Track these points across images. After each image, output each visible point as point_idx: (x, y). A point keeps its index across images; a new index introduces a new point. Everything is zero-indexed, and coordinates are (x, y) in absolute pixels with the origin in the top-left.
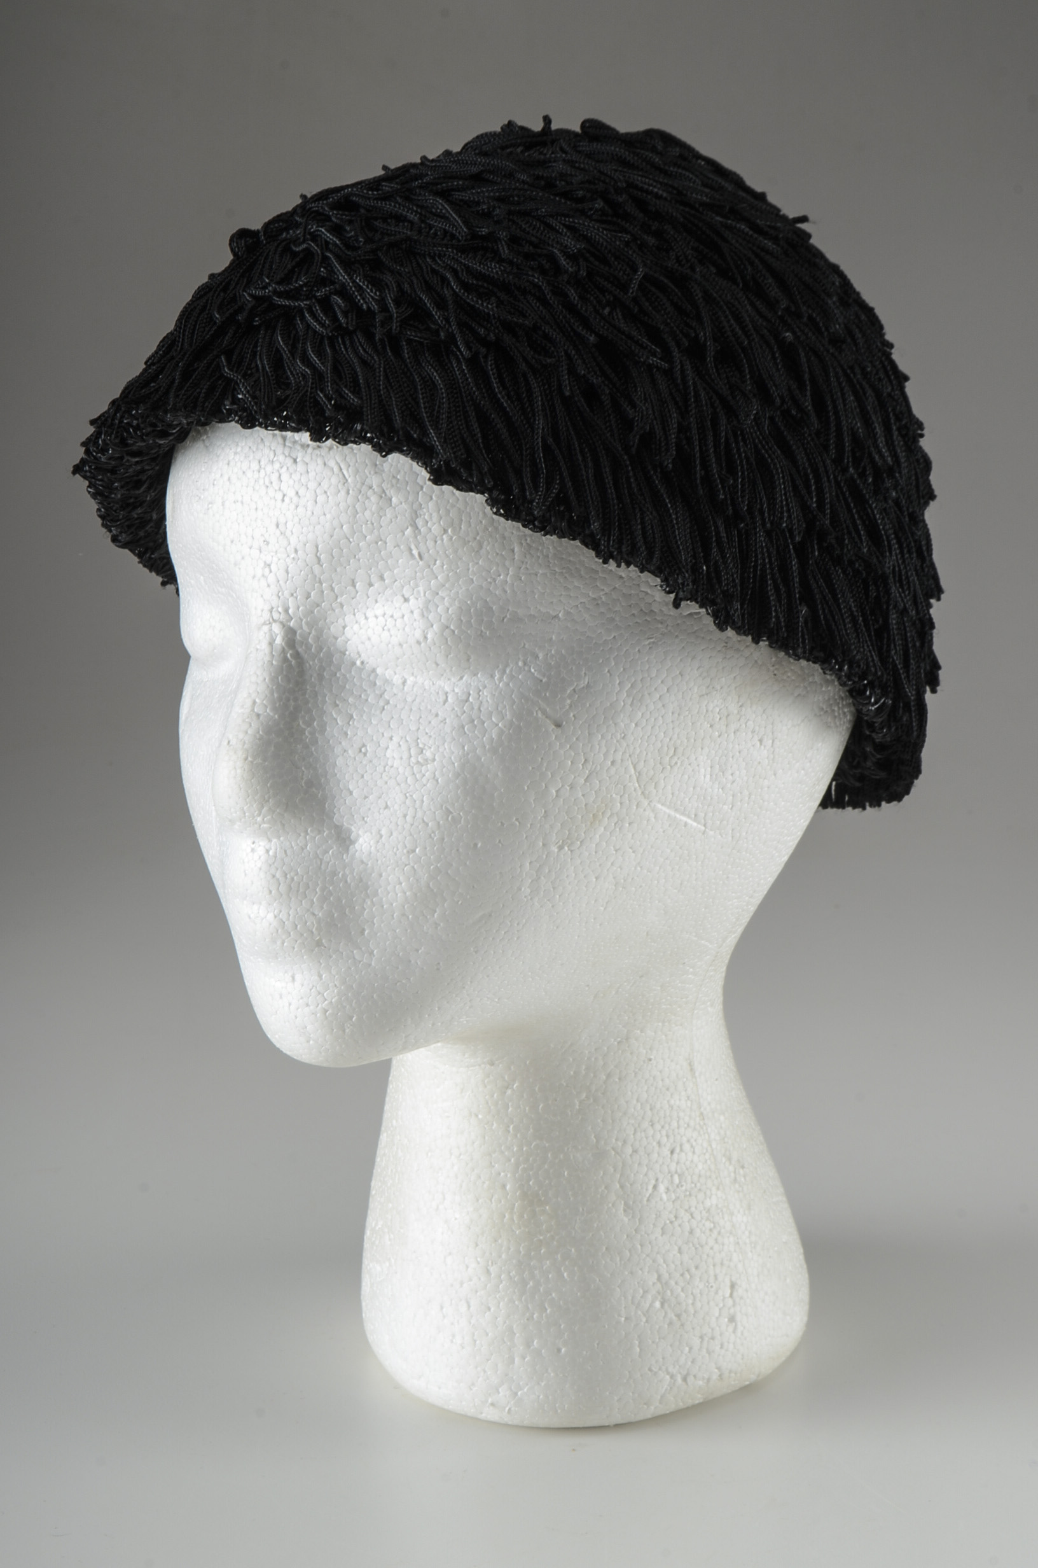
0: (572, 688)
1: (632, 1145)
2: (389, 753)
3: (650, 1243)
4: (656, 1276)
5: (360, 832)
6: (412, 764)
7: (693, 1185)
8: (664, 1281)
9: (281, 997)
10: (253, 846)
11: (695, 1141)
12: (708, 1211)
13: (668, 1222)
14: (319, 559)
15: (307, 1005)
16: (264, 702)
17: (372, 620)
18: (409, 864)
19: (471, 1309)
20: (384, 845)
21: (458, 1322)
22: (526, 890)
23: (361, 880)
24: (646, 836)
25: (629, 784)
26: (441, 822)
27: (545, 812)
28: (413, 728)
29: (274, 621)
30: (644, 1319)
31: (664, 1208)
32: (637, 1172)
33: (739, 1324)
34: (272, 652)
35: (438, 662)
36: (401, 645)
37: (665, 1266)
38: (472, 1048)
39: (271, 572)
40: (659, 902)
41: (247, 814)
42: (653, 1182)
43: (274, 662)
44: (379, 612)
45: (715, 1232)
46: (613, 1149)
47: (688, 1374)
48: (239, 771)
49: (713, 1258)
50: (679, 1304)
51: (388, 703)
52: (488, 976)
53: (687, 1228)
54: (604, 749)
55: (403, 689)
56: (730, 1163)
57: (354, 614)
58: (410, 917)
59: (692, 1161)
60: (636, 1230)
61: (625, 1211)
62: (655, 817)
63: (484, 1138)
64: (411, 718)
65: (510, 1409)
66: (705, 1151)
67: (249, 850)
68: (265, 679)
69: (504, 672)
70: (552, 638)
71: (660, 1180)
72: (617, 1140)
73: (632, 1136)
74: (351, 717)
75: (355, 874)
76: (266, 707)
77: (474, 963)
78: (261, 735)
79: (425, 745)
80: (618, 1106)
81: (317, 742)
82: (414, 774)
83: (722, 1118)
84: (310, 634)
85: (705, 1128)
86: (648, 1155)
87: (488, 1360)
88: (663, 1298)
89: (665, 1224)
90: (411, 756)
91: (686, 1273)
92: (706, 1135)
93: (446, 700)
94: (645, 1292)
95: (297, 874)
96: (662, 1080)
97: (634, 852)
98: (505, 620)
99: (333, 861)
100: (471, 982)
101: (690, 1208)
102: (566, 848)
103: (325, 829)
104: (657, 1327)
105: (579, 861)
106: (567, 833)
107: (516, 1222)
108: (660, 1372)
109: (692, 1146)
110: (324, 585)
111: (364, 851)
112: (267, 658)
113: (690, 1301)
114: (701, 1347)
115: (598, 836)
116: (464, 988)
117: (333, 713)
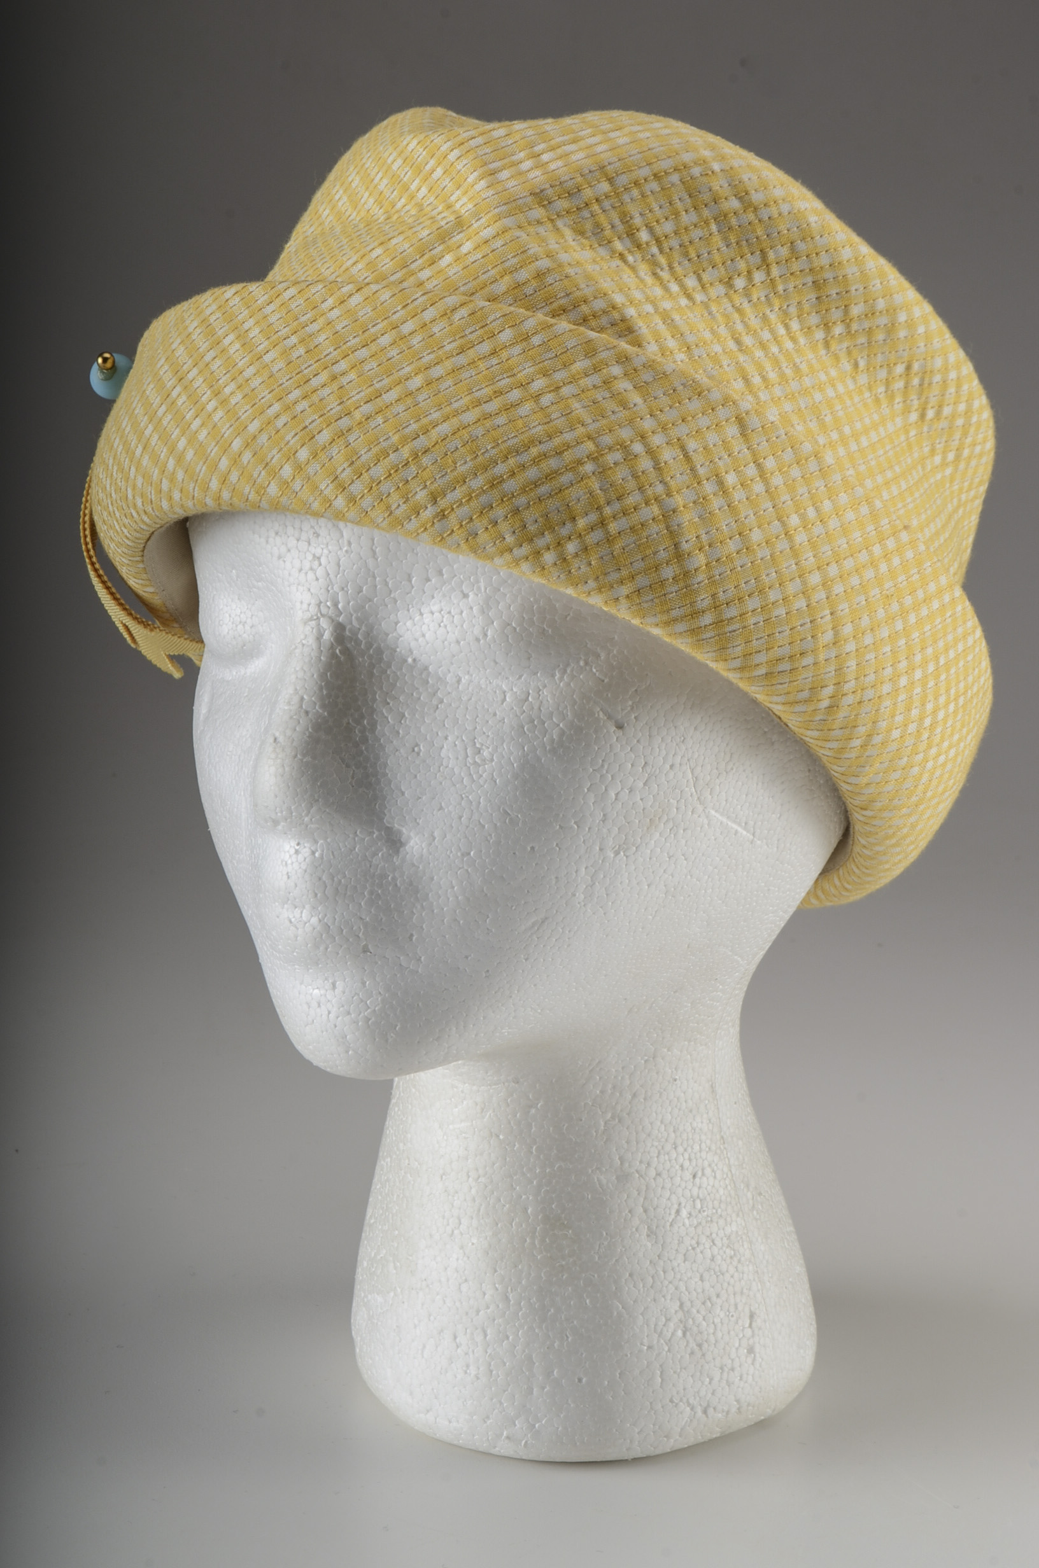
0: (633, 690)
1: (655, 1168)
2: (443, 753)
3: (673, 1269)
4: (678, 1304)
5: (412, 834)
6: (468, 765)
7: (714, 1211)
8: (686, 1309)
9: (319, 1006)
10: (297, 847)
11: (716, 1165)
12: (729, 1238)
13: (690, 1248)
14: (374, 552)
15: (349, 1013)
16: (313, 699)
17: (427, 618)
18: (463, 867)
19: (488, 1338)
20: (437, 847)
21: (473, 1351)
22: (580, 896)
23: (411, 884)
24: (699, 843)
25: (687, 789)
26: (498, 824)
27: (604, 815)
28: (469, 728)
29: (323, 615)
30: (666, 1348)
31: (687, 1234)
32: (661, 1196)
33: (758, 1355)
34: (320, 648)
35: (497, 661)
36: (458, 642)
37: (687, 1293)
38: (497, 1065)
39: (320, 565)
40: (704, 913)
41: (294, 814)
42: (676, 1206)
43: (322, 658)
44: (435, 608)
45: (736, 1259)
46: (637, 1171)
47: (708, 1406)
48: (287, 769)
49: (733, 1286)
50: (701, 1333)
51: (441, 701)
52: (535, 985)
53: (708, 1254)
54: (664, 752)
55: (458, 687)
56: (748, 1190)
57: (408, 610)
58: (461, 922)
59: (713, 1186)
60: (658, 1256)
61: (648, 1236)
62: (709, 824)
63: (506, 1159)
64: (467, 716)
65: (526, 1442)
66: (725, 1176)
67: (292, 851)
68: (313, 675)
69: (565, 671)
70: (614, 638)
71: (683, 1205)
72: (641, 1162)
73: (656, 1159)
74: (403, 716)
75: (405, 878)
76: (315, 704)
77: (523, 971)
78: (310, 732)
79: (482, 745)
80: (643, 1127)
81: (367, 740)
82: (470, 774)
83: (740, 1143)
84: (359, 629)
85: (725, 1153)
86: (671, 1178)
87: (505, 1391)
88: (685, 1327)
89: (687, 1250)
90: (467, 756)
91: (708, 1302)
92: (727, 1159)
93: (504, 700)
94: (668, 1320)
95: (345, 876)
96: (686, 1102)
97: (686, 859)
98: (568, 619)
99: (382, 864)
100: (518, 991)
101: (711, 1234)
102: (622, 853)
103: (375, 831)
104: (679, 1356)
105: (634, 867)
106: (624, 838)
107: (538, 1246)
108: (681, 1403)
109: (713, 1171)
110: (378, 579)
111: (415, 853)
112: (314, 654)
113: (711, 1331)
114: (721, 1378)
115: (653, 842)
116: (511, 997)
117: (384, 711)
